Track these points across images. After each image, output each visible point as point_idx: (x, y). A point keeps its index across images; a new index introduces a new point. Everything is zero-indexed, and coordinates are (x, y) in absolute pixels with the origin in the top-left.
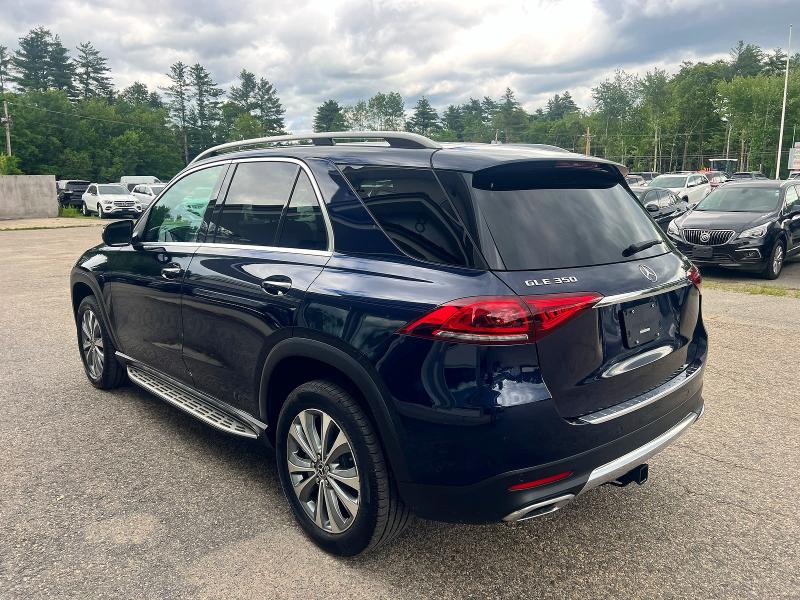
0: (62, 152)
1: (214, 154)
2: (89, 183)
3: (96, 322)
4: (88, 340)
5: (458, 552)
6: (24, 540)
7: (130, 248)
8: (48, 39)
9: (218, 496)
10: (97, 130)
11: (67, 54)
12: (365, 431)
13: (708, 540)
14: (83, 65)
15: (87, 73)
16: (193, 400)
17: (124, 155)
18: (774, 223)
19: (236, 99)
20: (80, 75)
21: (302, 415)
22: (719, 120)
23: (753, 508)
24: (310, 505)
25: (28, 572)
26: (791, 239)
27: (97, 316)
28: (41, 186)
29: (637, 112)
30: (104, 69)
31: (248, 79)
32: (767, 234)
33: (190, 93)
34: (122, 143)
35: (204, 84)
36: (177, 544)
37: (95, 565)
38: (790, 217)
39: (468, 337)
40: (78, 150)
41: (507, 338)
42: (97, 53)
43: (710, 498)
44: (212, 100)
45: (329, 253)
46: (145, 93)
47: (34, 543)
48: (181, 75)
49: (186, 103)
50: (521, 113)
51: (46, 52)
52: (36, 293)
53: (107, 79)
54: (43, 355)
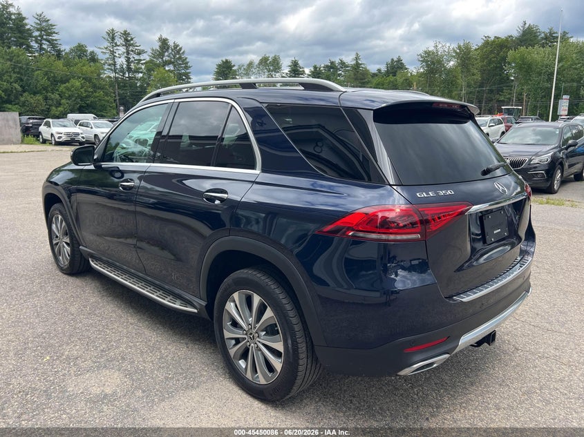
0: (22, 95)
1: (158, 95)
2: (45, 119)
3: (64, 224)
4: (57, 237)
5: (354, 397)
6: (20, 392)
7: (92, 167)
8: (12, 10)
9: (167, 356)
10: (48, 79)
11: (26, 21)
12: (288, 307)
13: (536, 385)
14: (38, 30)
15: (41, 36)
16: (144, 283)
17: (69, 98)
18: (555, 153)
19: (154, 58)
20: (36, 37)
21: (236, 295)
22: (508, 79)
23: (565, 361)
24: (242, 363)
25: (24, 417)
26: (567, 164)
27: (65, 218)
28: (8, 121)
29: (449, 71)
30: (54, 33)
31: (164, 42)
32: (552, 161)
33: (120, 52)
34: (68, 89)
35: (130, 45)
36: (139, 393)
37: (78, 411)
38: (567, 149)
39: (374, 236)
40: (35, 93)
41: (405, 237)
42: (48, 20)
43: (533, 354)
44: (137, 57)
45: (257, 171)
46: (86, 51)
47: (28, 395)
48: (113, 39)
49: (116, 60)
50: (367, 71)
51: (10, 19)
52: (9, 201)
53: (56, 40)
54: (19, 249)
